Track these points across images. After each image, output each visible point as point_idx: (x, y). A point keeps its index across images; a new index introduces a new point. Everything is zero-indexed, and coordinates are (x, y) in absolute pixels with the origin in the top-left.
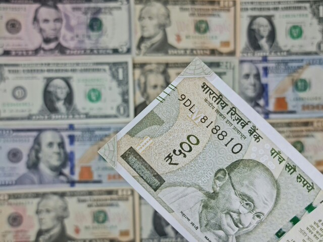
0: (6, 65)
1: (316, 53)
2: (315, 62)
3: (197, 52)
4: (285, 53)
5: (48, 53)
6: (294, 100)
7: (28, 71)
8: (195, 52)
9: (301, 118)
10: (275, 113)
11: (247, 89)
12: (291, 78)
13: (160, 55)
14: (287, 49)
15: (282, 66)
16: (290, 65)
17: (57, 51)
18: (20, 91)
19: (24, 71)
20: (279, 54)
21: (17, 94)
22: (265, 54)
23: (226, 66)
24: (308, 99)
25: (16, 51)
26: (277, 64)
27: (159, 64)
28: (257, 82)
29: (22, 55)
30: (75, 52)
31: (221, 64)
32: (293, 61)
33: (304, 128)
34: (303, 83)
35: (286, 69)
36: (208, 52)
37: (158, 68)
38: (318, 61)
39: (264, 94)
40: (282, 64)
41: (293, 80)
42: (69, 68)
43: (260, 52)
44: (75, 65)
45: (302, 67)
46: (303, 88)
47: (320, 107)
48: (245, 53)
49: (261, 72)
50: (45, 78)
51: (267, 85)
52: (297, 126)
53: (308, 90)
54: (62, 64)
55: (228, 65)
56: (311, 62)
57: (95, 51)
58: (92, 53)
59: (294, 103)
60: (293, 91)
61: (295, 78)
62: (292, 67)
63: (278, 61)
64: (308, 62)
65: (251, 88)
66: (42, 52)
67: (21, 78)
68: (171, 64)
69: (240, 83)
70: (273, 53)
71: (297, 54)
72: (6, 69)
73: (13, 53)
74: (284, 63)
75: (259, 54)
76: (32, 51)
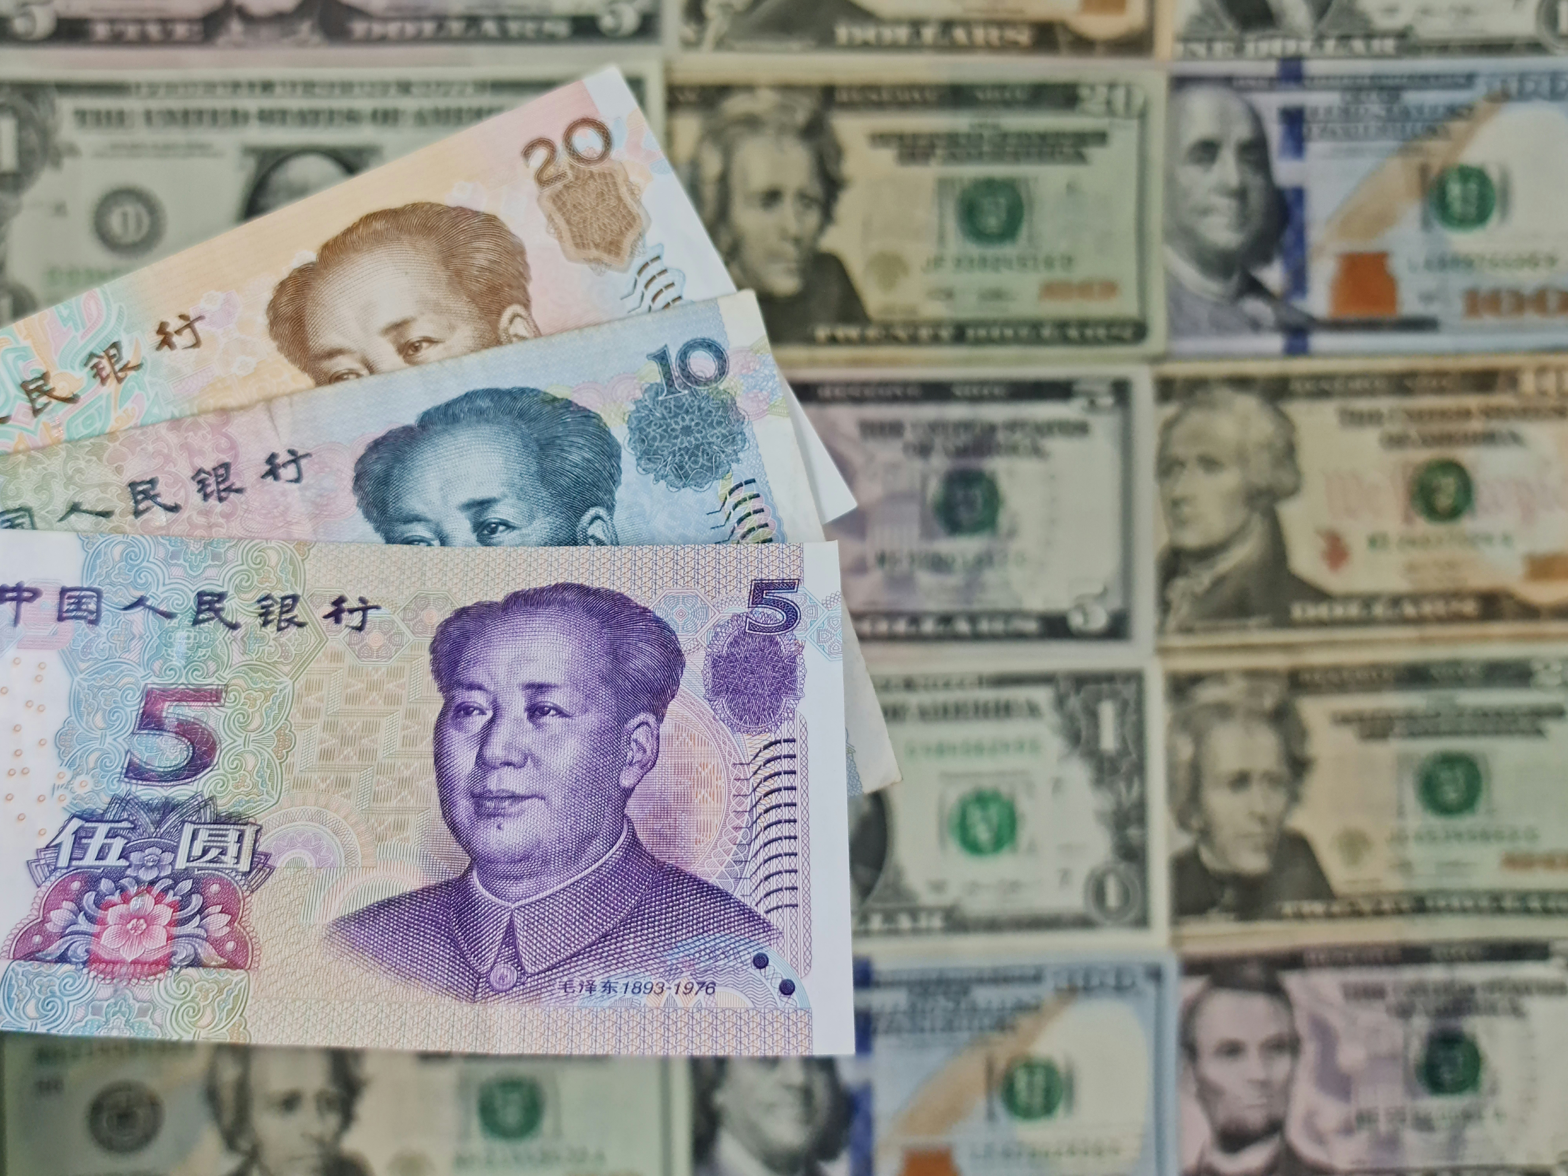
0: (65, 88)
1: (1535, 47)
2: (1530, 86)
3: (970, 34)
4: (1389, 44)
5: (265, 32)
6: (1429, 265)
7: (171, 117)
8: (960, 34)
9: (1459, 353)
10: (1336, 326)
11: (1206, 211)
12: (1416, 161)
13: (795, 45)
14: (1397, 22)
15: (1374, 106)
16: (1412, 98)
17: (305, 27)
18: (131, 209)
19: (148, 116)
20: (1358, 45)
21: (115, 222)
22: (1291, 47)
23: (1109, 103)
24: (1494, 263)
25: (112, 21)
26: (1348, 97)
27: (787, 88)
28: (1256, 182)
29: (144, 41)
30: (393, 29)
31: (1084, 92)
32: (1424, 81)
33: (1473, 401)
34: (1473, 186)
35: (1390, 118)
36: (1024, 37)
37: (784, 108)
38: (1546, 86)
39: (1288, 237)
40: (1374, 96)
41: (1424, 170)
42: (364, 104)
43: (1272, 37)
44: (393, 91)
45: (1470, 108)
46: (1472, 210)
47: (1553, 301)
48: (1199, 40)
49: (1275, 132)
50: (250, 151)
51: (1299, 194)
52: (1440, 391)
53: (1494, 219)
54: (332, 85)
55: (1119, 96)
56: (1514, 86)
57: (490, 27)
58: (472, 33)
59: (1429, 281)
60: (1426, 224)
61: (1436, 165)
62: (1420, 109)
63: (1355, 77)
64: (1497, 86)
65: (1226, 205)
66: (236, 27)
67: (134, 150)
68: (850, 88)
69: (1171, 181)
70: (1330, 45)
71: (1443, 48)
72: (66, 105)
73: (101, 30)
74: (1382, 88)
75: (1265, 46)
76: (189, 21)
